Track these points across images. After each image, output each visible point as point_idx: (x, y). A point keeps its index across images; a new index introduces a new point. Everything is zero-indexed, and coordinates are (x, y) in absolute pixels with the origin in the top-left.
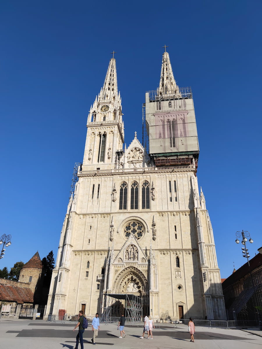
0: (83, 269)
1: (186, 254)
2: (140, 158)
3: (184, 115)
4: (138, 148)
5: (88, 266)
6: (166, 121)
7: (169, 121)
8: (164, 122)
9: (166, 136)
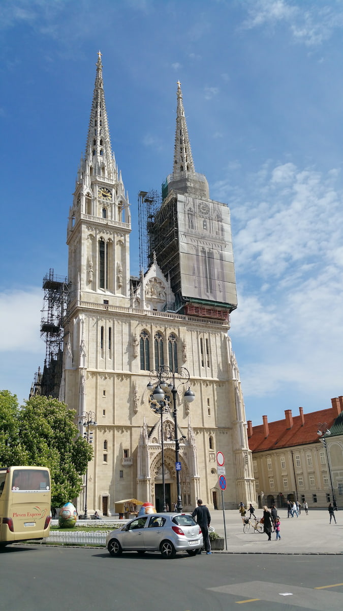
0: (99, 450)
1: (220, 433)
2: (161, 295)
3: (221, 247)
4: (159, 279)
5: (105, 447)
6: (200, 249)
7: (204, 252)
8: (197, 250)
9: (201, 275)
